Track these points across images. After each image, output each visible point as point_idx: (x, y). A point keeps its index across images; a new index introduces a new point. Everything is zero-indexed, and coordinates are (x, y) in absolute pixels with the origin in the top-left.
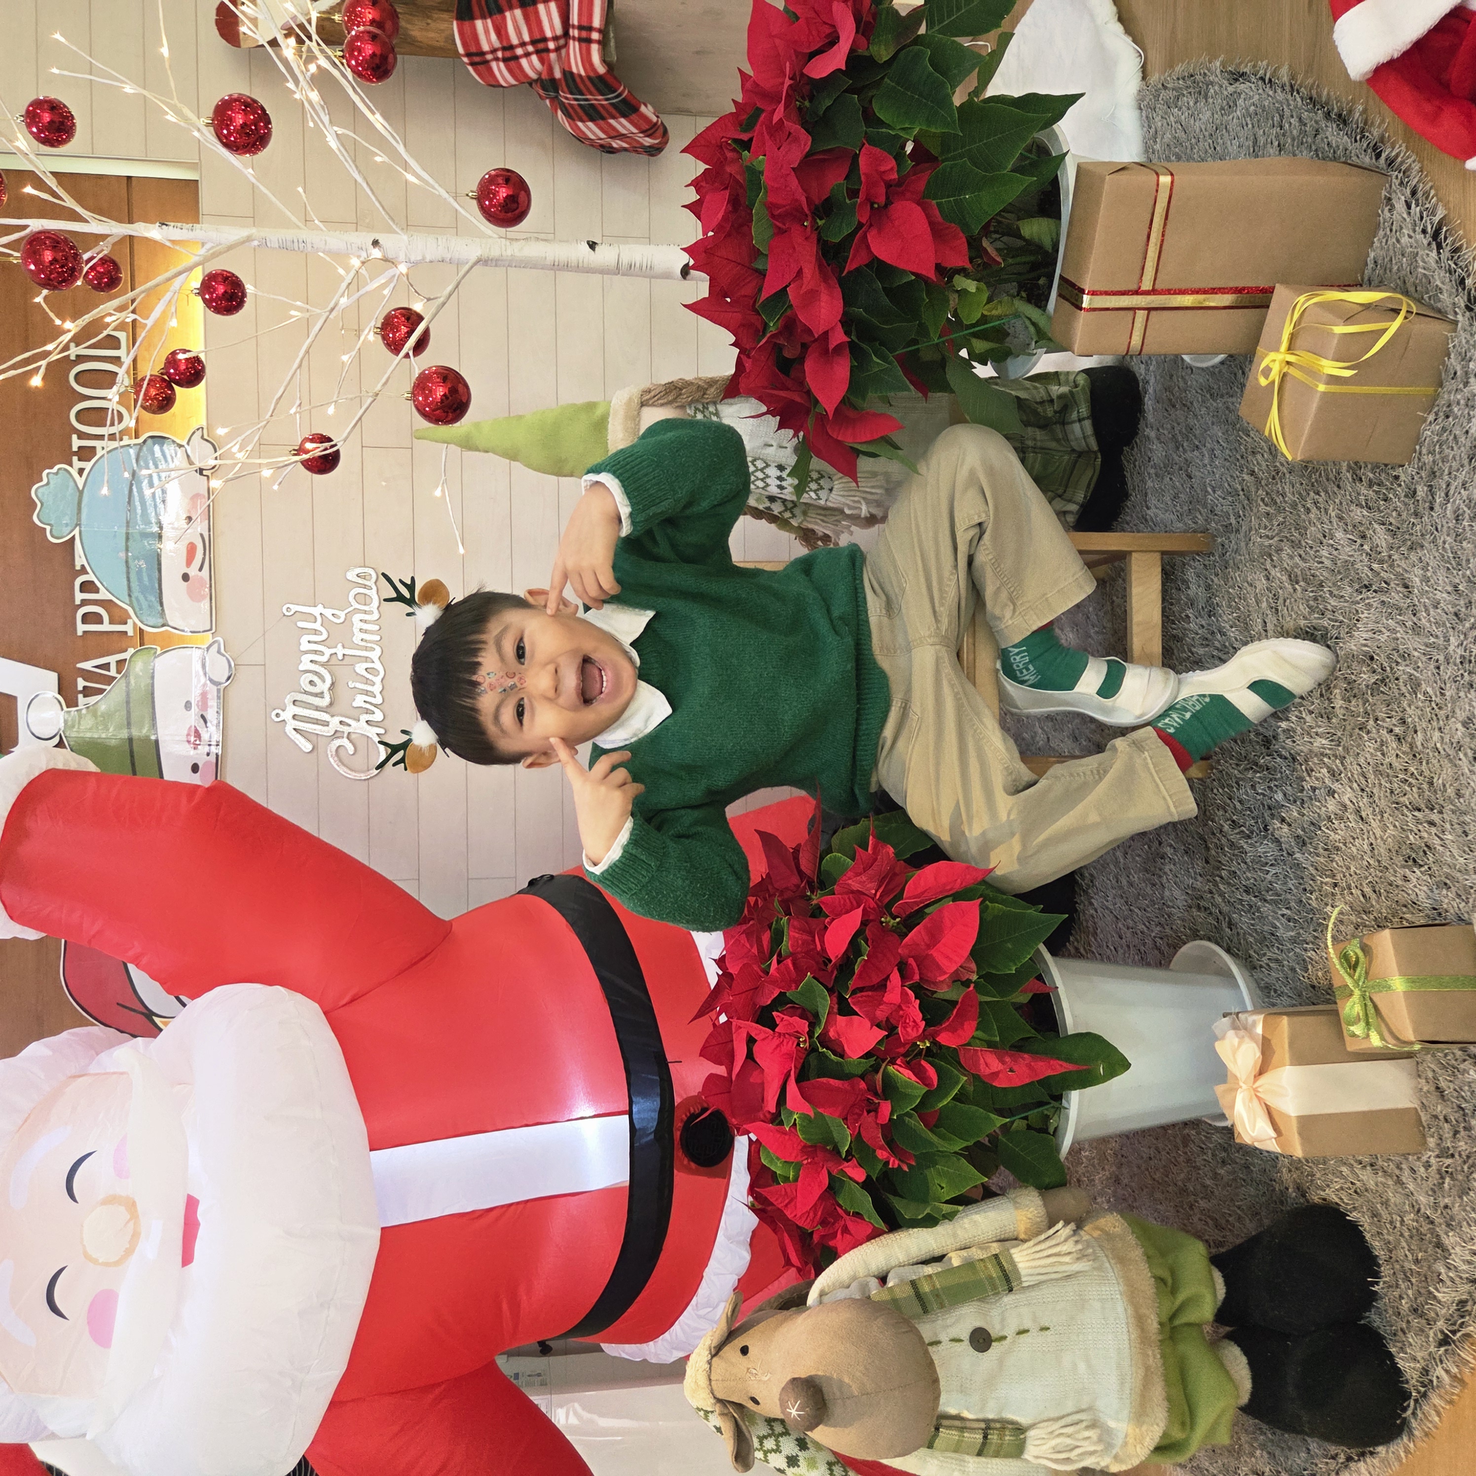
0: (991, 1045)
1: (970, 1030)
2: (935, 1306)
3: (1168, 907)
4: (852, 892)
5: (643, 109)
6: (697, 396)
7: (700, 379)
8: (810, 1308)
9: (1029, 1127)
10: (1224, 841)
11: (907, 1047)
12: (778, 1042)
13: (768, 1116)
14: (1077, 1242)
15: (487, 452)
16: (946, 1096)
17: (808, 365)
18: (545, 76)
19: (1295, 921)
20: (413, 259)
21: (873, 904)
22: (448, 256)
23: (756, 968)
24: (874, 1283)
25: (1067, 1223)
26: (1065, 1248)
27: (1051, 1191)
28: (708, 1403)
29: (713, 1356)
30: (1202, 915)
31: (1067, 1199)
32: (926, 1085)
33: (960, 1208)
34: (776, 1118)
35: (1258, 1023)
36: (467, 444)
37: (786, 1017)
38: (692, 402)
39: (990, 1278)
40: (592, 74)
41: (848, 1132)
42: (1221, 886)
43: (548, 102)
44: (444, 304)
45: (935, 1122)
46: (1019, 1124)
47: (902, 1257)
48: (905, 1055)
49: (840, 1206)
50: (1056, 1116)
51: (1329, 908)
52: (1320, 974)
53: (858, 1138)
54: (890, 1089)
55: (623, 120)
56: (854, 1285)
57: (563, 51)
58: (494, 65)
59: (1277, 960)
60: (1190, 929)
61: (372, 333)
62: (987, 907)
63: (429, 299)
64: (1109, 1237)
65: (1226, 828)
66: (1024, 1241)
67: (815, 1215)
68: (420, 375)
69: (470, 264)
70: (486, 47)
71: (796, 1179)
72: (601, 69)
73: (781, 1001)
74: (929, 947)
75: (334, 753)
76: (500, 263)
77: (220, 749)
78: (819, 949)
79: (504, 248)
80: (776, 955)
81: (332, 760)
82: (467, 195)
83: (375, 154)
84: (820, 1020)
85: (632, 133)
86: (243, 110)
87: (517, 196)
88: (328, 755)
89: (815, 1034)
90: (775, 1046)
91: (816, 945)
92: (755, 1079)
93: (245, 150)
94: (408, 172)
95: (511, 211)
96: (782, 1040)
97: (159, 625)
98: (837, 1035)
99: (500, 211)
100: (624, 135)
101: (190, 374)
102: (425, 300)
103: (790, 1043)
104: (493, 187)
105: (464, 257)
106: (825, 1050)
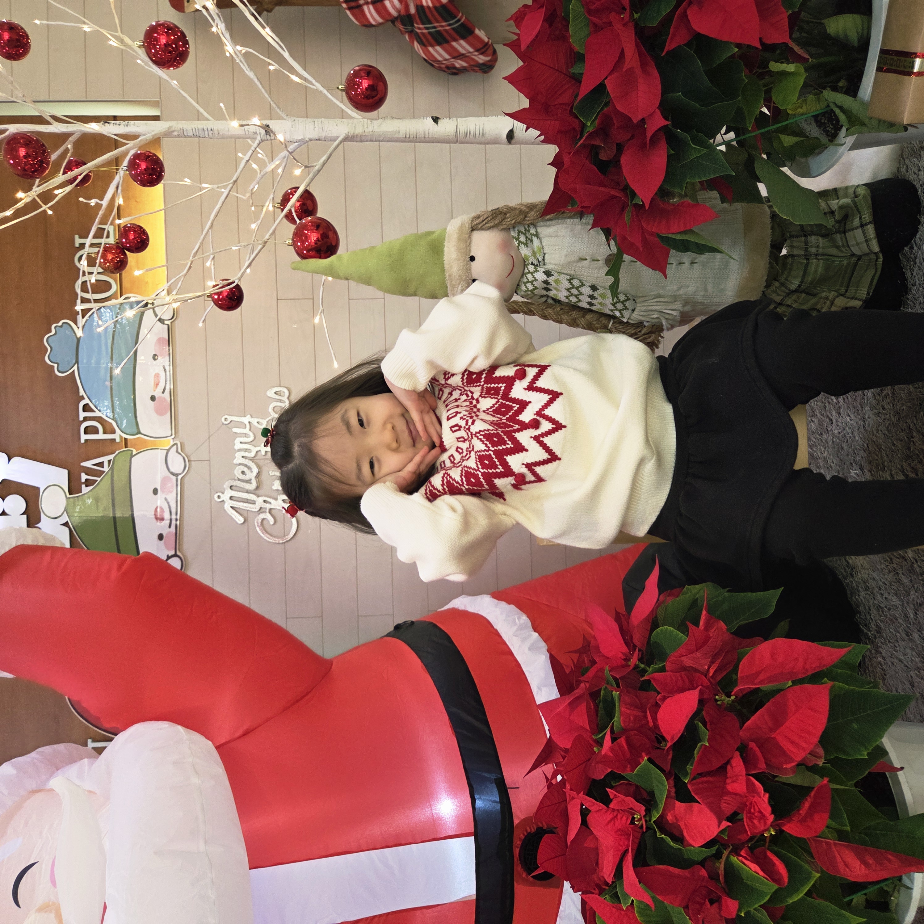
0: (842, 836)
1: (822, 821)
4: (685, 669)
5: (477, 31)
12: (611, 816)
16: (797, 892)
17: (624, 160)
18: (403, 12)
20: (293, 139)
21: (706, 682)
22: (323, 135)
23: (589, 739)
32: (775, 881)
34: (612, 891)
37: (620, 795)
40: (439, 6)
43: (407, 37)
44: (319, 171)
45: (783, 915)
46: (859, 902)
48: (749, 845)
50: (897, 893)
54: (734, 881)
55: (462, 42)
58: (366, 7)
62: (834, 687)
63: (306, 167)
69: (340, 139)
72: (445, 1)
73: (614, 778)
74: (772, 731)
75: (260, 524)
76: (363, 138)
77: (178, 522)
78: (651, 726)
79: (366, 126)
80: (608, 729)
81: (258, 529)
82: (338, 88)
83: (270, 64)
84: (657, 805)
85: (470, 52)
86: (166, 32)
87: (377, 86)
88: (255, 525)
89: (653, 817)
90: (608, 819)
91: (648, 722)
92: (589, 844)
93: (169, 64)
94: (293, 74)
95: (373, 97)
96: (617, 815)
97: (135, 433)
98: (675, 821)
99: (364, 99)
100: (463, 54)
101: (137, 241)
102: (303, 168)
103: (624, 818)
104: (358, 80)
105: (335, 135)
106: (663, 836)
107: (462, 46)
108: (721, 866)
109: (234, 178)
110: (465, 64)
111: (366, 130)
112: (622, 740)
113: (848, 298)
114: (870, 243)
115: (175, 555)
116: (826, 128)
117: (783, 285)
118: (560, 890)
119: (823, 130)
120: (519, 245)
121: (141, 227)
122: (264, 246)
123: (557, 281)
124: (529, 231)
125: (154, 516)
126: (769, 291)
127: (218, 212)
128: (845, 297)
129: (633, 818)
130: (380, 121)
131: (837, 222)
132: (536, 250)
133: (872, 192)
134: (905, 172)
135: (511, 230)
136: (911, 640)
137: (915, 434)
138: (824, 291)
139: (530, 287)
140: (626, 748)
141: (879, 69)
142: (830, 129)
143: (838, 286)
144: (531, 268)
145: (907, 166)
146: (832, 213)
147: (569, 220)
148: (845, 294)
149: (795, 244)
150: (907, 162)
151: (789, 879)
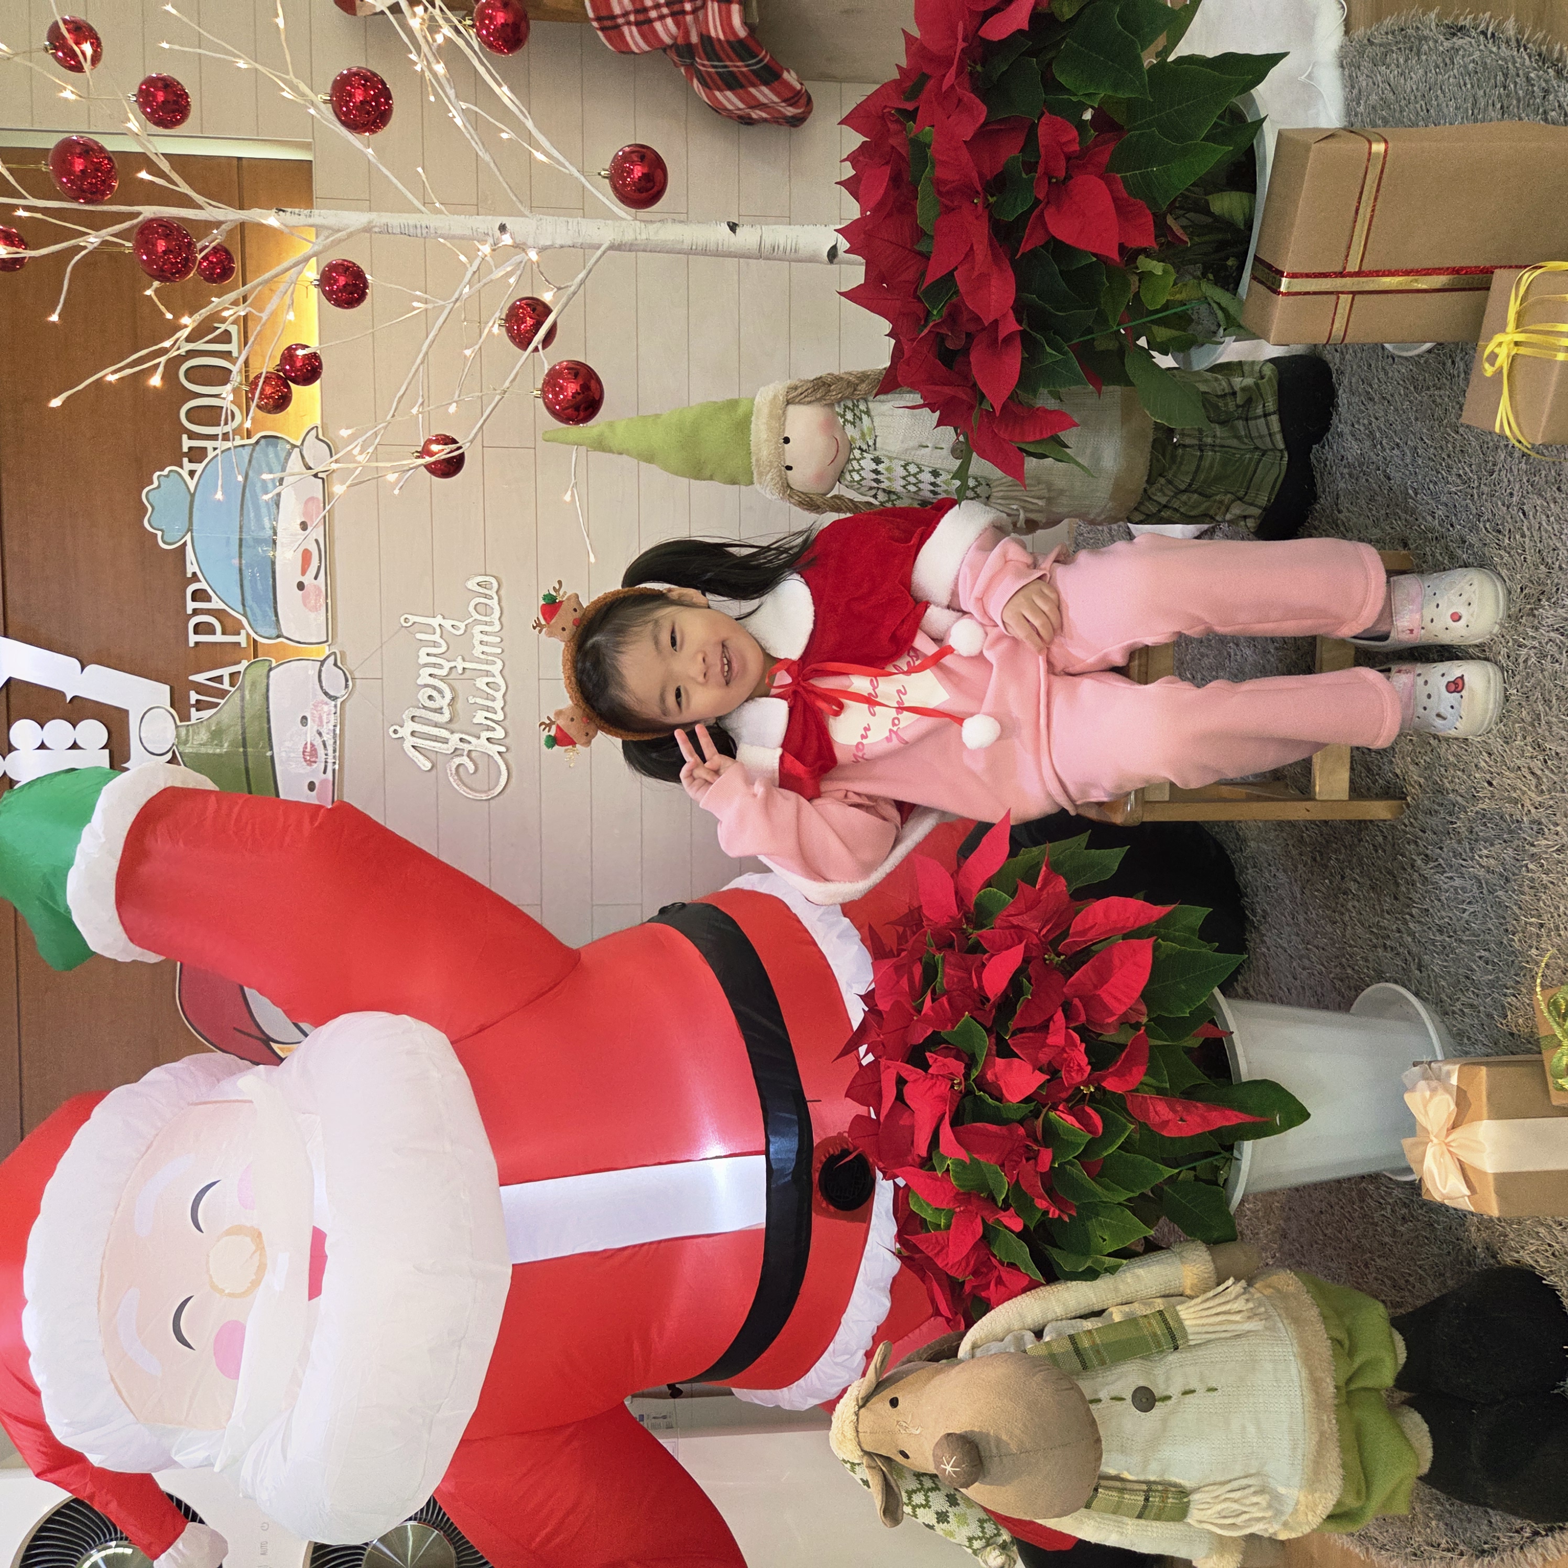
0: (1160, 1091)
1: (1139, 1076)
2: (1095, 1362)
3: (1350, 946)
4: (1014, 927)
5: (786, 75)
6: (847, 393)
7: (850, 374)
8: (961, 1361)
9: (1197, 1178)
10: (1416, 876)
11: (1070, 1092)
12: (930, 1084)
13: (917, 1160)
14: (1247, 1300)
15: (621, 454)
16: (1112, 1143)
18: (680, 41)
19: (1494, 964)
20: (542, 244)
21: (1036, 941)
22: (580, 241)
23: (907, 1006)
24: (1029, 1336)
25: (1237, 1280)
26: (1235, 1306)
27: (1221, 1246)
28: (855, 1456)
29: (860, 1408)
30: (1389, 955)
31: (1236, 1254)
32: (1089, 1132)
33: (1125, 1262)
34: (927, 1163)
35: (1454, 1073)
37: (940, 1058)
38: (841, 399)
39: (1155, 1335)
40: (732, 39)
41: (1005, 1179)
42: (1411, 925)
43: (683, 70)
44: (574, 293)
45: (1100, 1172)
46: (1186, 1175)
47: (1059, 1311)
48: (1067, 1100)
49: (995, 1256)
50: (1226, 1168)
51: (1534, 951)
52: (1520, 1021)
53: (1016, 1186)
54: (1051, 1135)
55: (764, 88)
56: (1009, 1338)
57: (701, 14)
58: (626, 29)
59: (1472, 1006)
60: (1374, 970)
61: (496, 326)
62: (1160, 945)
63: (559, 289)
64: (1284, 1296)
65: (1419, 862)
66: (1191, 1298)
67: (968, 1265)
68: (550, 370)
69: (603, 249)
70: (617, 10)
71: (948, 1227)
72: (742, 33)
73: (935, 1041)
74: (1096, 987)
75: (453, 772)
76: (635, 247)
77: (337, 767)
78: (975, 987)
79: (638, 231)
80: (929, 992)
81: (452, 780)
82: (599, 174)
83: (502, 131)
84: (977, 1062)
85: (773, 102)
86: (363, 85)
87: (653, 175)
88: (447, 773)
89: (972, 1076)
90: (928, 1087)
91: (973, 984)
92: (904, 1121)
93: (365, 127)
94: (536, 149)
95: (647, 191)
96: (935, 1082)
97: (274, 636)
98: (995, 1078)
99: (634, 191)
100: (764, 104)
101: (308, 371)
102: (556, 290)
103: (943, 1084)
104: (628, 165)
105: (596, 241)
106: (981, 1093)
107: (764, 94)
108: (1039, 1123)
109: (456, 295)
110: (764, 115)
111: (639, 236)
117: (1170, 482)
121: (310, 349)
122: (503, 396)
123: (889, 469)
125: (302, 757)
126: (1153, 489)
127: (434, 340)
129: (953, 1083)
130: (658, 225)
131: (1238, 406)
136: (1298, 925)
140: (947, 1007)
141: (1253, 275)
144: (857, 453)
146: (1234, 394)
151: (1105, 1126)
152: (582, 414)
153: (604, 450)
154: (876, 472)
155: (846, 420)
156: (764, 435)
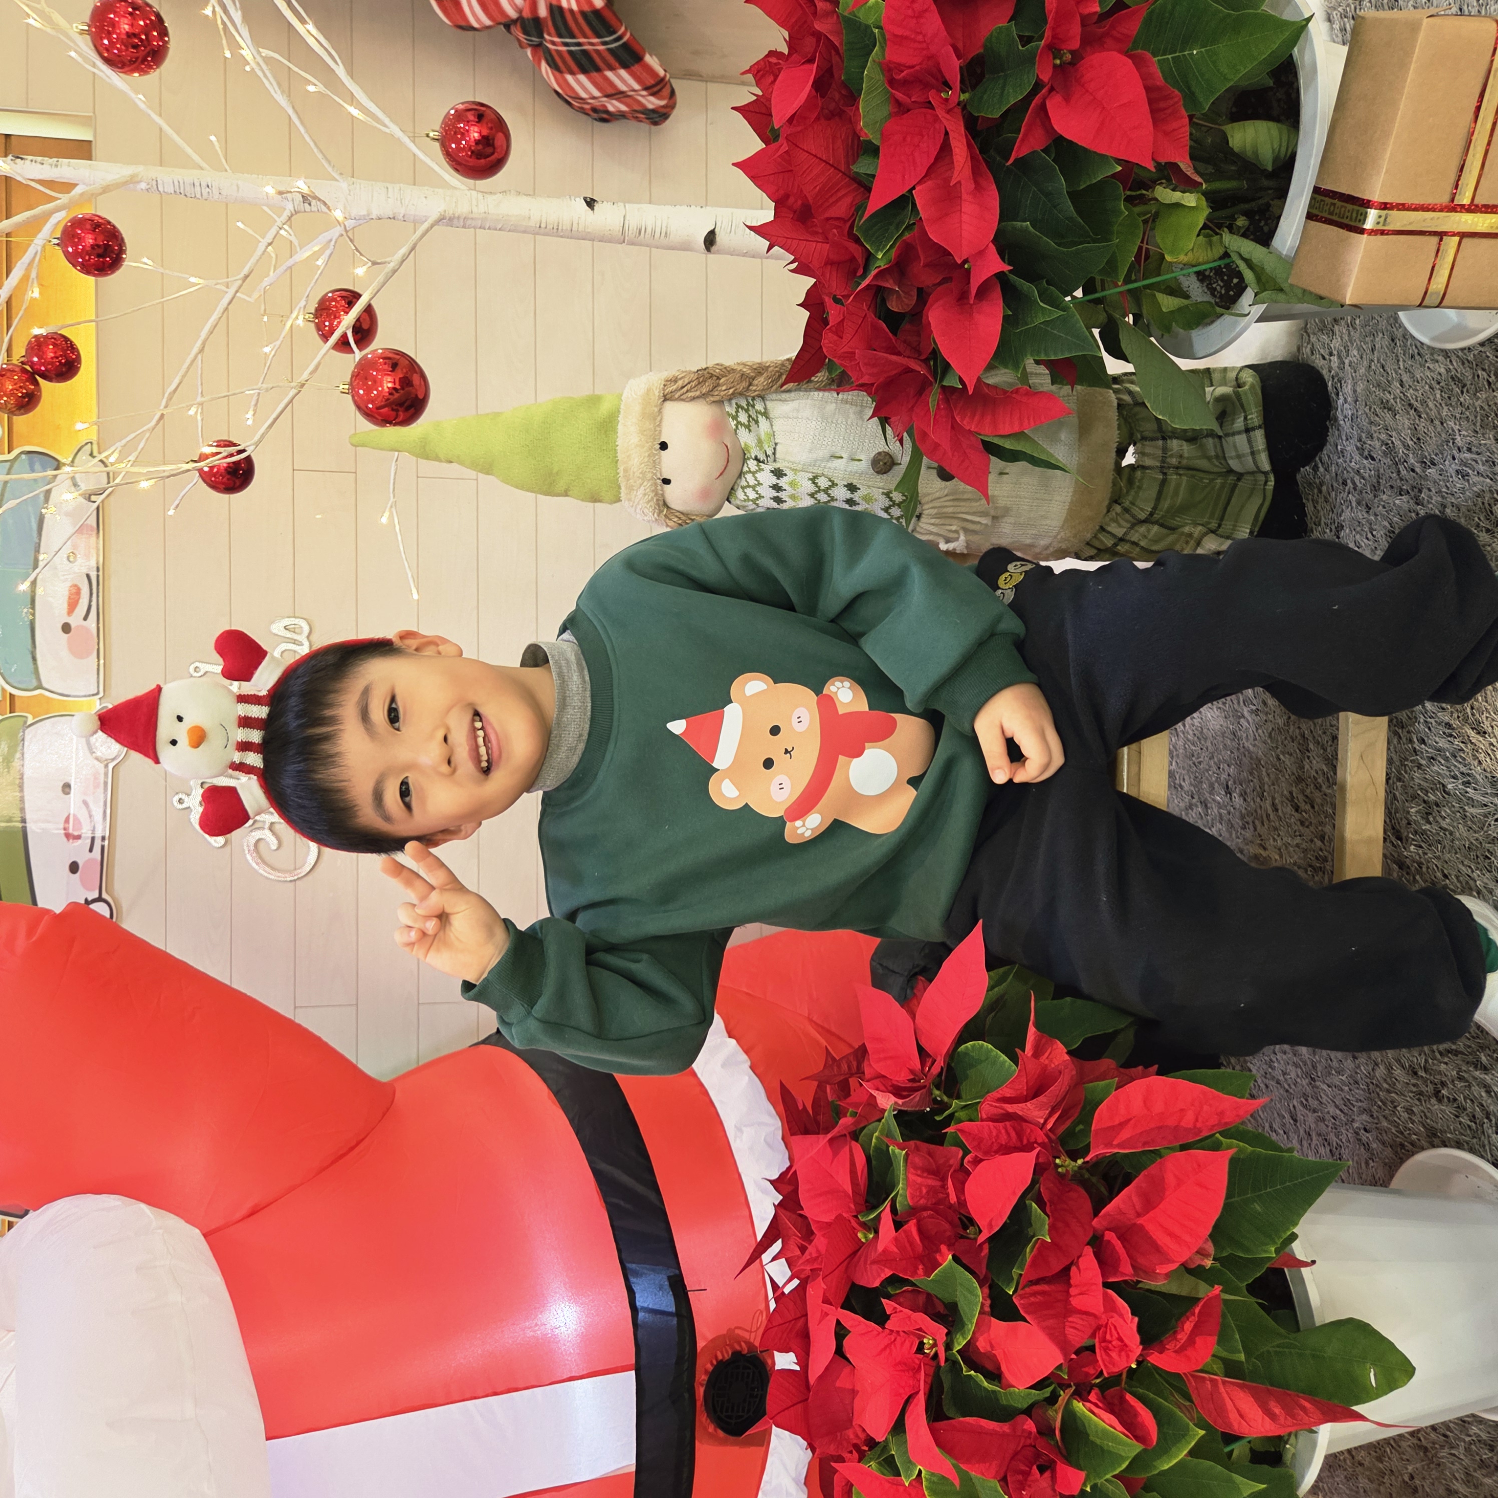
0: (1234, 1370)
4: (1009, 1117)
5: (649, 59)
7: (745, 365)
12: (886, 1342)
15: (451, 462)
18: (526, 14)
20: (354, 213)
21: (1041, 1137)
22: (402, 211)
23: (849, 1220)
32: (1138, 1438)
36: (424, 452)
37: (903, 1309)
40: (586, 8)
43: (529, 52)
44: (394, 271)
45: (1145, 1484)
50: (1293, 1438)
54: (1075, 1438)
55: (623, 72)
58: (464, 1)
61: (302, 319)
63: (374, 263)
68: (361, 361)
69: (430, 222)
72: (599, 3)
73: (896, 1285)
74: (1139, 1215)
75: (252, 848)
76: (469, 222)
77: (106, 843)
78: (952, 1202)
79: (474, 203)
80: (886, 1207)
81: (249, 857)
82: (428, 136)
83: (309, 82)
84: (965, 1325)
85: (634, 90)
86: (131, 14)
87: (493, 139)
88: (244, 850)
89: (956, 1344)
90: (882, 1346)
91: (948, 1195)
92: (845, 1384)
93: (132, 67)
94: (351, 105)
95: (487, 156)
96: (895, 1340)
97: (32, 687)
98: (989, 1349)
99: (471, 157)
100: (622, 92)
101: (60, 362)
102: (370, 264)
103: (907, 1344)
104: (462, 125)
105: (422, 213)
106: (972, 1372)
107: (622, 79)
108: (1056, 1416)
109: (246, 271)
110: (623, 108)
111: (475, 210)
112: (911, 1226)
113: (1222, 536)
114: (1257, 456)
115: (100, 899)
116: (1211, 284)
118: (764, 1448)
119: (1207, 286)
120: (737, 427)
121: (66, 339)
122: (300, 391)
124: (753, 406)
125: (63, 832)
127: (215, 327)
128: (1217, 535)
129: (922, 1344)
130: (499, 197)
132: (763, 437)
133: (1262, 380)
134: (1309, 353)
135: (726, 404)
137: (1311, 746)
138: (1187, 524)
139: (752, 495)
140: (917, 1238)
141: (1310, 216)
142: (1218, 288)
143: (1208, 515)
145: (1313, 345)
147: (816, 393)
148: (1216, 530)
149: (1148, 450)
150: (1313, 339)
152: (402, 416)
153: (427, 458)
154: (777, 488)
155: (739, 423)
156: (635, 439)
